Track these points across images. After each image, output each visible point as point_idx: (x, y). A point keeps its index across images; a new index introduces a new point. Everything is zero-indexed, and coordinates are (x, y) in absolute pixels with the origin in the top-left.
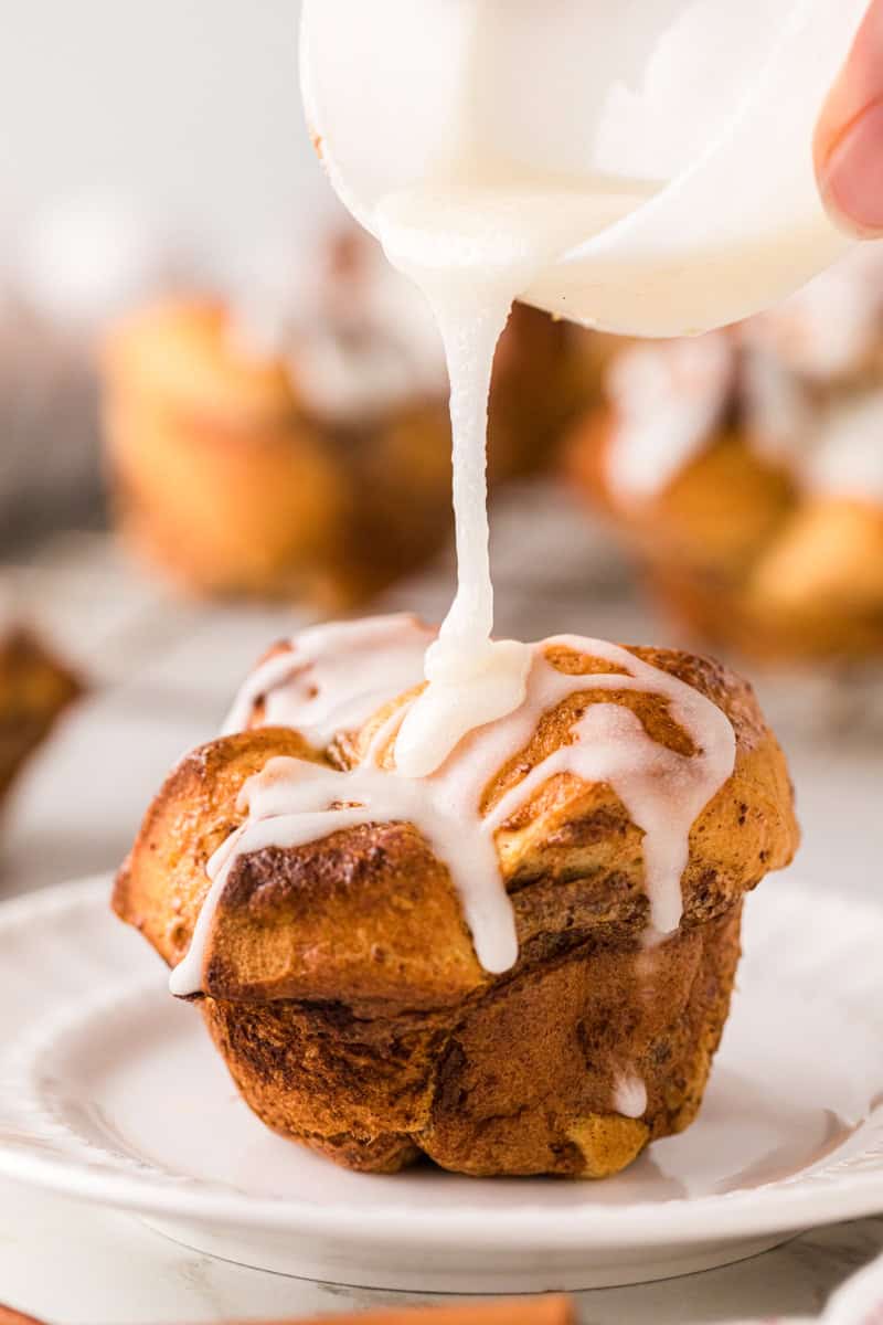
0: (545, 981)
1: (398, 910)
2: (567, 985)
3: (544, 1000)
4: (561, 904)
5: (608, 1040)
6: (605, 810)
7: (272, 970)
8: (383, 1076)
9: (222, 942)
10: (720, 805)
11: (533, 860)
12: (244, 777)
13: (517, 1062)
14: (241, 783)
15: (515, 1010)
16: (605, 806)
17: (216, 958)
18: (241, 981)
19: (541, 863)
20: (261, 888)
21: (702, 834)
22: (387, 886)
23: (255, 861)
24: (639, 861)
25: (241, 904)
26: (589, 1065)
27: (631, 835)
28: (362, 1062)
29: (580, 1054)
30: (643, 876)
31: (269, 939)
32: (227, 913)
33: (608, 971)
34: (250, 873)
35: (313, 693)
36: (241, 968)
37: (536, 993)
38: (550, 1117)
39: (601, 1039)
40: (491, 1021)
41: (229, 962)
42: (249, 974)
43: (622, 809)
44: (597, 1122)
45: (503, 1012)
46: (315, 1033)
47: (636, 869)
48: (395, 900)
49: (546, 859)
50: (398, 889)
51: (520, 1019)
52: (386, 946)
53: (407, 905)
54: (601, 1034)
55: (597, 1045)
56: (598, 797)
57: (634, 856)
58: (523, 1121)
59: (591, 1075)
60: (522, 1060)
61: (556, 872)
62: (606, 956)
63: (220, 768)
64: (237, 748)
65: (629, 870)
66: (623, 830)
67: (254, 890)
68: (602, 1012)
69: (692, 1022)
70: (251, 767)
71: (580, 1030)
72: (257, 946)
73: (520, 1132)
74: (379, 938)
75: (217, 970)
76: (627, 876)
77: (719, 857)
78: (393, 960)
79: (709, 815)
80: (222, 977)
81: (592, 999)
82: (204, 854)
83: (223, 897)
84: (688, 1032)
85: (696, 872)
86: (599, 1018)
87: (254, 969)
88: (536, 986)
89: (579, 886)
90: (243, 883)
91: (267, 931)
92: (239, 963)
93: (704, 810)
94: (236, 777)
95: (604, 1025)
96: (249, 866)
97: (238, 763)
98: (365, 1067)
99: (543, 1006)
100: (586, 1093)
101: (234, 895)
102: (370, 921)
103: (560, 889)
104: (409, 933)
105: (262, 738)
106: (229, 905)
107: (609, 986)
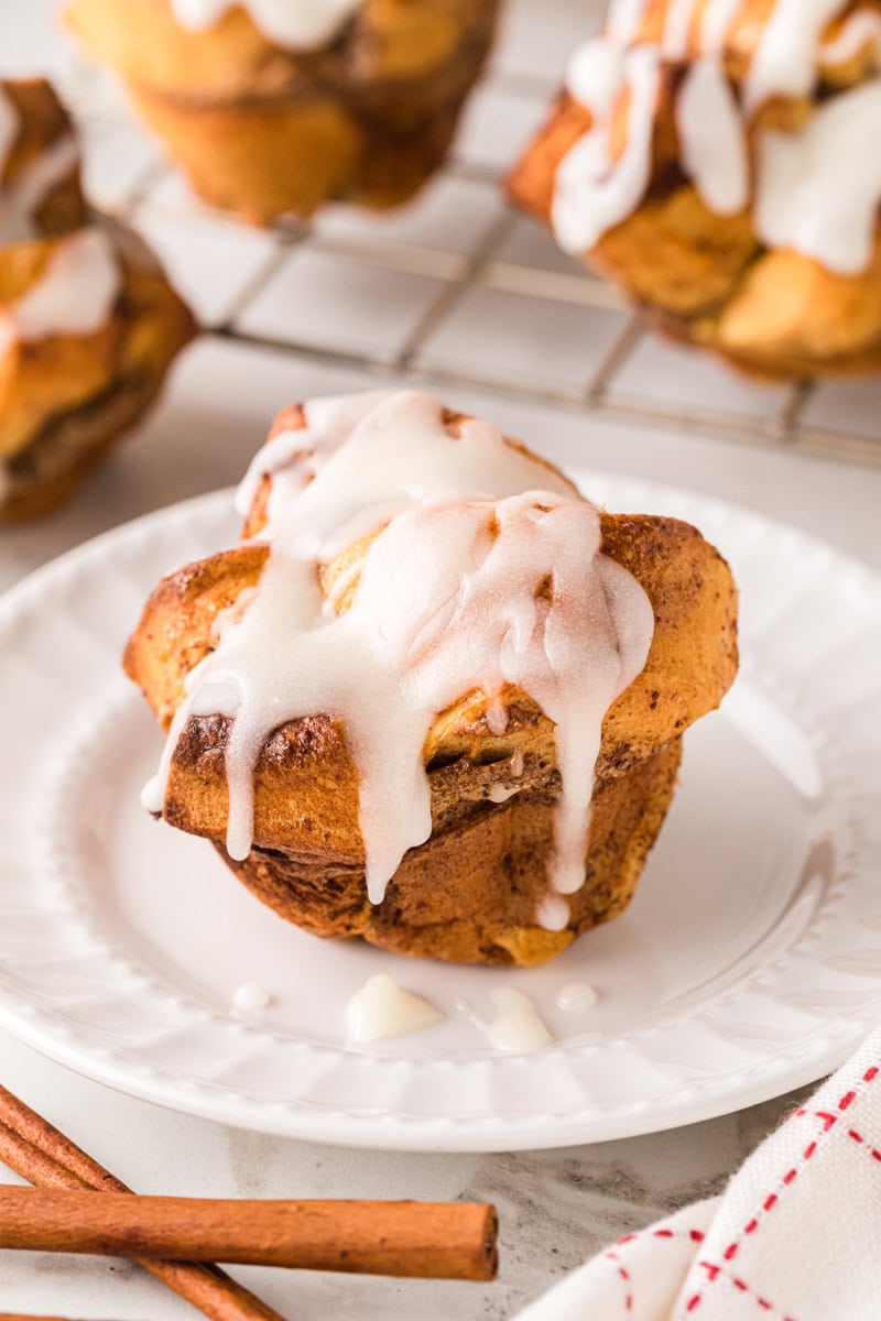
0: (466, 835)
1: (323, 789)
2: (490, 833)
3: (465, 850)
4: (475, 783)
5: (532, 867)
6: (520, 706)
7: (217, 820)
8: (324, 901)
9: (176, 788)
10: (630, 699)
11: (455, 742)
12: (218, 608)
13: (443, 893)
14: (215, 615)
15: (437, 860)
16: (519, 702)
17: (172, 798)
18: (192, 823)
19: (461, 744)
20: (207, 753)
21: (613, 720)
22: (313, 769)
23: (203, 725)
24: (552, 744)
25: (189, 763)
26: (514, 889)
27: (543, 724)
28: (304, 888)
29: (506, 880)
30: (555, 755)
31: (215, 794)
32: (178, 768)
33: (531, 816)
34: (199, 736)
35: (311, 477)
36: (192, 812)
37: (458, 844)
38: (479, 930)
39: (527, 868)
40: (415, 867)
41: (183, 806)
42: (199, 819)
43: (536, 705)
44: (522, 933)
45: (426, 862)
46: (263, 862)
47: (550, 750)
48: (321, 780)
49: (466, 742)
50: (323, 772)
51: (442, 866)
52: (313, 816)
53: (331, 785)
54: (527, 862)
55: (522, 872)
56: (511, 695)
57: (548, 741)
58: (454, 930)
59: (517, 898)
60: (448, 892)
61: (473, 754)
62: (528, 806)
63: (197, 596)
64: (216, 576)
65: (542, 752)
66: (535, 723)
67: (201, 754)
68: (527, 845)
69: (616, 844)
70: (227, 598)
71: (508, 859)
72: (206, 797)
73: (452, 937)
74: (307, 809)
75: (174, 809)
76: (540, 757)
77: (631, 734)
78: (320, 828)
79: (619, 706)
80: (178, 816)
81: (518, 836)
82: (187, 663)
83: (175, 755)
84: (612, 854)
85: (610, 748)
86: (525, 850)
87: (203, 815)
88: (458, 840)
89: (492, 768)
90: (191, 747)
91: (213, 787)
92: (190, 808)
93: (614, 703)
94: (212, 607)
95: (529, 856)
96: (198, 731)
97: (214, 592)
98: (306, 892)
99: (464, 854)
100: (511, 913)
101: (184, 756)
102: (300, 794)
103: (475, 771)
104: (333, 809)
105: (240, 564)
106: (179, 763)
107: (533, 827)
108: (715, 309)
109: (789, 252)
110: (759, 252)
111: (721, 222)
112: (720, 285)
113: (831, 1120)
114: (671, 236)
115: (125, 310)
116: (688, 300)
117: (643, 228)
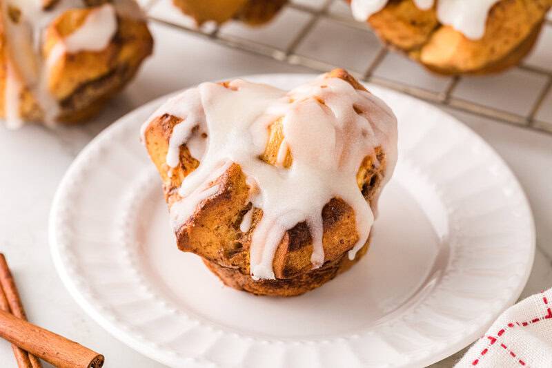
108: (419, 48)
109: (450, 28)
110: (439, 26)
111: (423, 13)
112: (420, 39)
113: (493, 340)
114: (400, 19)
115: (118, 40)
116: (407, 44)
117: (387, 15)
